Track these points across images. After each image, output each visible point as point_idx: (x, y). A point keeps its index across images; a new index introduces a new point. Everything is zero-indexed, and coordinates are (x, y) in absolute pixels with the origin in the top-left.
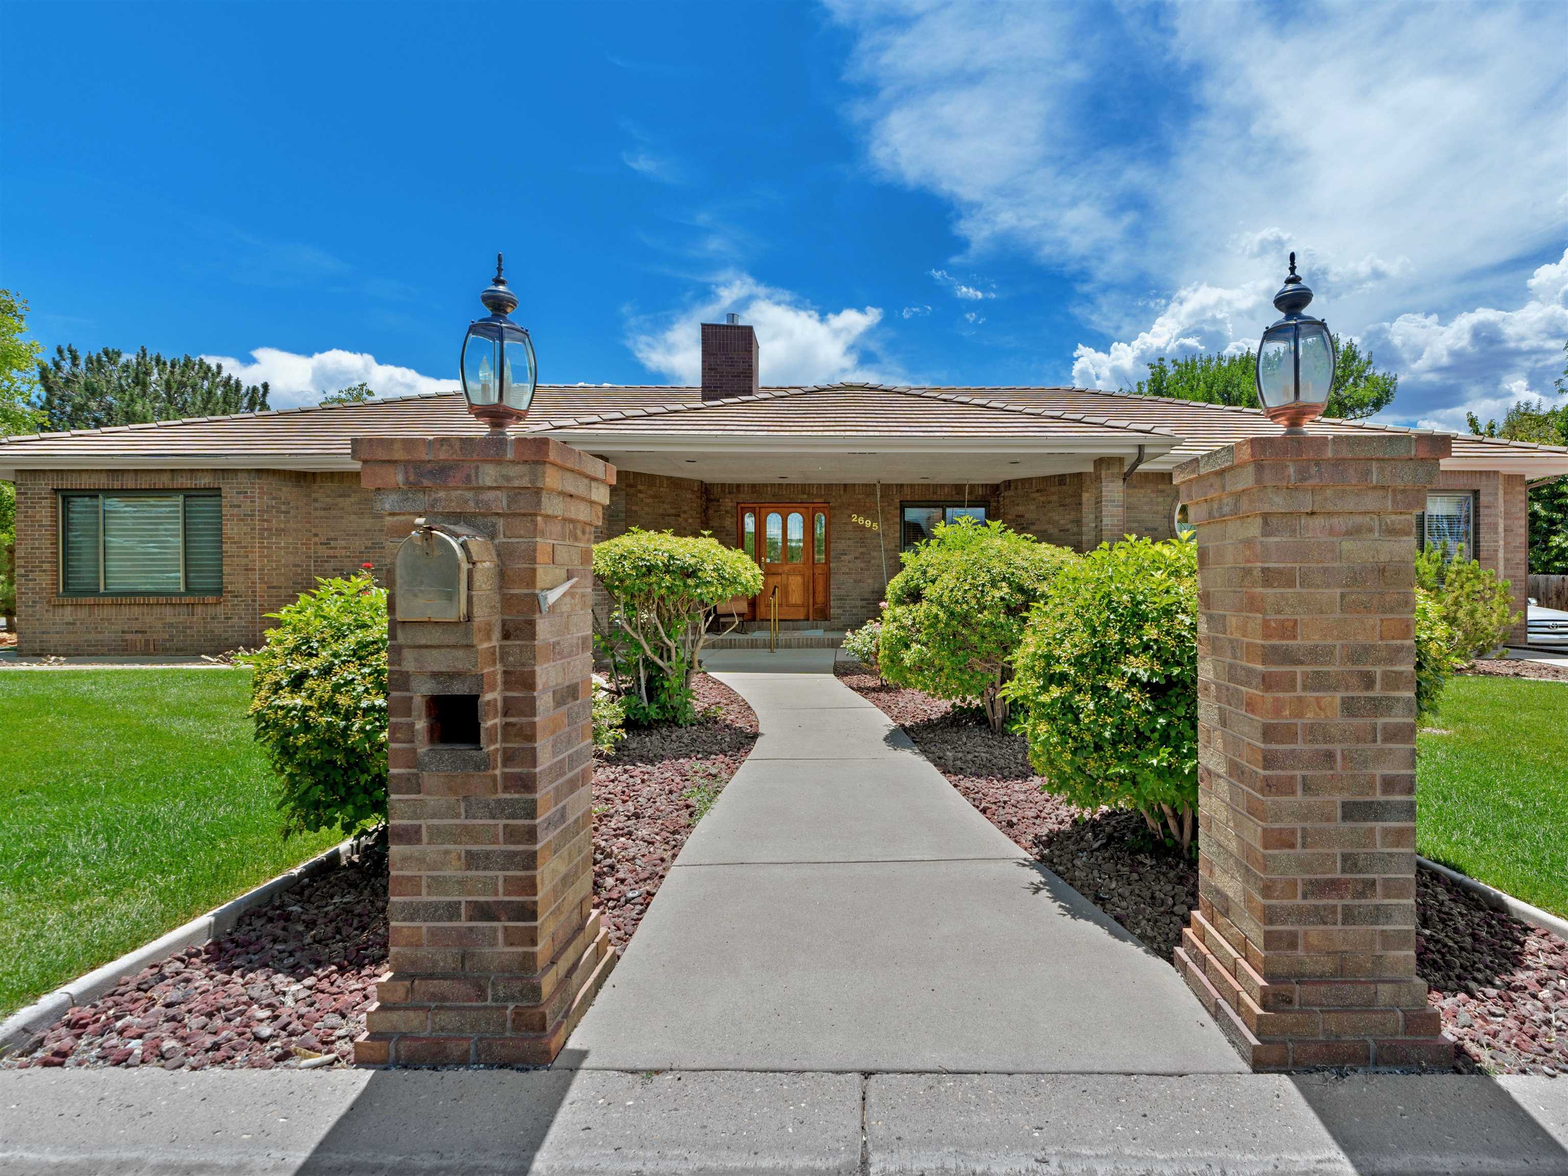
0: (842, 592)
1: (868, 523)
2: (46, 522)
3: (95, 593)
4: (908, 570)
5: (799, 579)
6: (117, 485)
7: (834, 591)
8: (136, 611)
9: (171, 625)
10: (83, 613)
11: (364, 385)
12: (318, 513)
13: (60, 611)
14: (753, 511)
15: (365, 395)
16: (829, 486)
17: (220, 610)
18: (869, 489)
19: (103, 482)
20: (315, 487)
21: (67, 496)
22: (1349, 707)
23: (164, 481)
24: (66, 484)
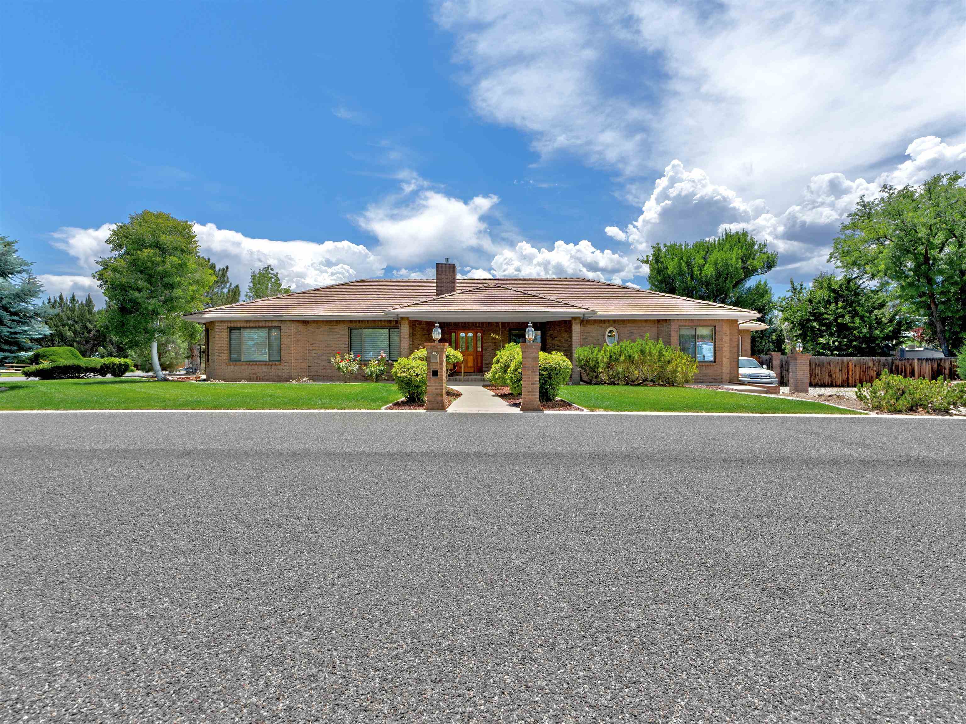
0: (487, 362)
1: (497, 337)
2: (226, 337)
3: (240, 361)
4: (498, 356)
5: (472, 357)
6: (248, 325)
7: (484, 362)
8: (254, 367)
9: (265, 372)
10: (237, 368)
11: (269, 266)
12: (309, 334)
13: (229, 367)
14: (455, 332)
15: (270, 270)
16: (483, 323)
17: (281, 367)
18: (497, 324)
19: (243, 325)
20: (309, 325)
21: (231, 329)
22: (532, 372)
23: (263, 324)
24: (231, 325)
